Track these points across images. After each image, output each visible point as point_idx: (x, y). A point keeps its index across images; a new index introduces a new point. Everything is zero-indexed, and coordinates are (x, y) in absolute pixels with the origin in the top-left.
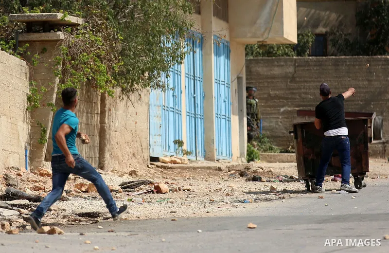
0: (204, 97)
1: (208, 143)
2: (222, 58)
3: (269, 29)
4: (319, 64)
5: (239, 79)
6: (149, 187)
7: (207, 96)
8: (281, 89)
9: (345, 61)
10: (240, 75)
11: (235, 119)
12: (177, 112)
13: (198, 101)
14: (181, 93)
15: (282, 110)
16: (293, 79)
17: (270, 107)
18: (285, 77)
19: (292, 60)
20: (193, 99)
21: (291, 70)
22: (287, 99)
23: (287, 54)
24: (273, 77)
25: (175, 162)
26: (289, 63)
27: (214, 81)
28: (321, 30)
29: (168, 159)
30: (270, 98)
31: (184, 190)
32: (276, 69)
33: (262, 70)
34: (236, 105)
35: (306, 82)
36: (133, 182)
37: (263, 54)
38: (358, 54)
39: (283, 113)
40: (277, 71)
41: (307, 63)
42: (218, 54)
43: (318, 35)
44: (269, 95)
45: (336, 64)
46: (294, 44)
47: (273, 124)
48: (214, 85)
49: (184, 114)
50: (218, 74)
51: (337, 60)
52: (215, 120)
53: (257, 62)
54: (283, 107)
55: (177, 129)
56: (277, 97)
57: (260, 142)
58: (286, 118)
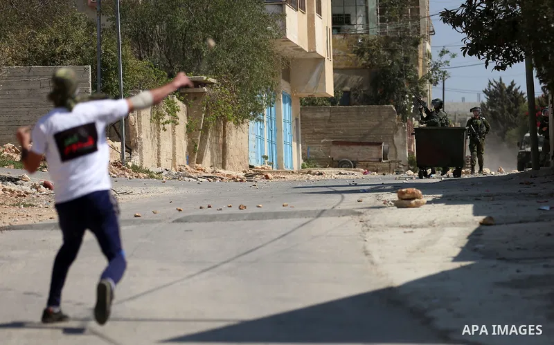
0: (276, 131)
1: (280, 159)
2: (287, 104)
3: (316, 87)
4: (347, 111)
5: (297, 119)
6: (261, 176)
7: (278, 130)
8: (322, 127)
9: (363, 109)
11: (294, 144)
12: (262, 139)
13: (273, 133)
14: (264, 127)
15: (322, 141)
16: (330, 121)
17: (314, 139)
18: (324, 119)
19: (328, 108)
20: (270, 132)
21: (328, 114)
22: (325, 134)
23: (324, 105)
24: (317, 119)
25: (264, 169)
26: (327, 110)
27: (282, 120)
28: (347, 88)
29: (260, 167)
30: (315, 133)
31: (281, 178)
32: (318, 114)
33: (309, 115)
34: (295, 136)
35: (337, 122)
36: (252, 173)
37: (309, 105)
38: (372, 104)
39: (323, 143)
40: (318, 115)
41: (339, 110)
42: (285, 102)
43: (345, 92)
44: (314, 131)
45: (358, 110)
46: (332, 97)
47: (316, 151)
48: (283, 123)
49: (266, 140)
50: (285, 115)
51: (358, 108)
52: (284, 145)
53: (306, 109)
54: (323, 139)
55: (262, 149)
56: (318, 133)
57: (308, 162)
58: (325, 147)
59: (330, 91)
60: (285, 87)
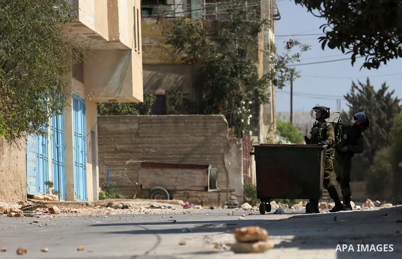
0: (65, 148)
1: (69, 187)
2: (80, 113)
3: (119, 89)
4: (161, 122)
5: (93, 133)
6: (44, 209)
7: (67, 147)
8: (127, 144)
9: (183, 119)
10: (94, 130)
11: (89, 166)
12: (45, 159)
13: (61, 150)
14: (48, 143)
15: (127, 162)
16: (137, 135)
17: (116, 159)
18: (130, 133)
19: (136, 118)
20: (56, 149)
21: (136, 126)
22: (131, 153)
23: (130, 113)
24: (119, 133)
25: (48, 199)
26: (134, 121)
27: (73, 133)
28: (161, 91)
29: (41, 197)
30: (116, 151)
31: (72, 212)
32: (122, 125)
33: (109, 126)
34: (90, 156)
35: (150, 137)
36: (31, 205)
37: (109, 113)
38: (195, 113)
39: (128, 165)
40: (122, 128)
41: (150, 121)
42: (76, 109)
43: (158, 96)
44: (116, 149)
45: (176, 121)
46: (141, 103)
47: (119, 175)
48: (74, 137)
49: (50, 160)
50: (77, 128)
51: (176, 118)
52: (74, 167)
53: (105, 119)
54: (128, 160)
55: (46, 173)
56: (123, 151)
57: (108, 191)
58: (132, 170)
59: (138, 94)
60: (76, 88)
